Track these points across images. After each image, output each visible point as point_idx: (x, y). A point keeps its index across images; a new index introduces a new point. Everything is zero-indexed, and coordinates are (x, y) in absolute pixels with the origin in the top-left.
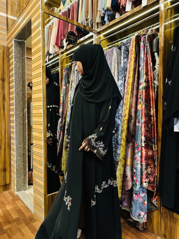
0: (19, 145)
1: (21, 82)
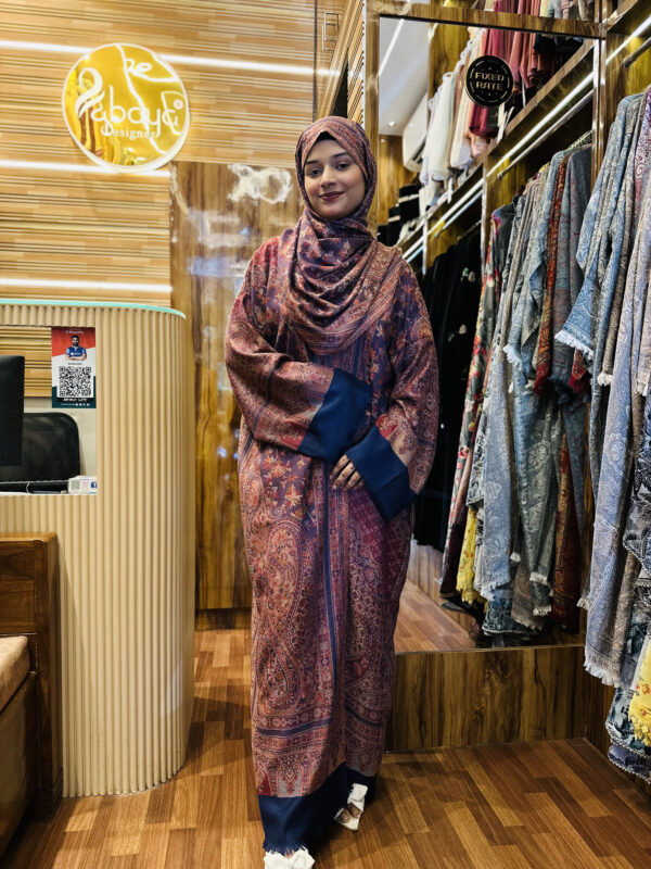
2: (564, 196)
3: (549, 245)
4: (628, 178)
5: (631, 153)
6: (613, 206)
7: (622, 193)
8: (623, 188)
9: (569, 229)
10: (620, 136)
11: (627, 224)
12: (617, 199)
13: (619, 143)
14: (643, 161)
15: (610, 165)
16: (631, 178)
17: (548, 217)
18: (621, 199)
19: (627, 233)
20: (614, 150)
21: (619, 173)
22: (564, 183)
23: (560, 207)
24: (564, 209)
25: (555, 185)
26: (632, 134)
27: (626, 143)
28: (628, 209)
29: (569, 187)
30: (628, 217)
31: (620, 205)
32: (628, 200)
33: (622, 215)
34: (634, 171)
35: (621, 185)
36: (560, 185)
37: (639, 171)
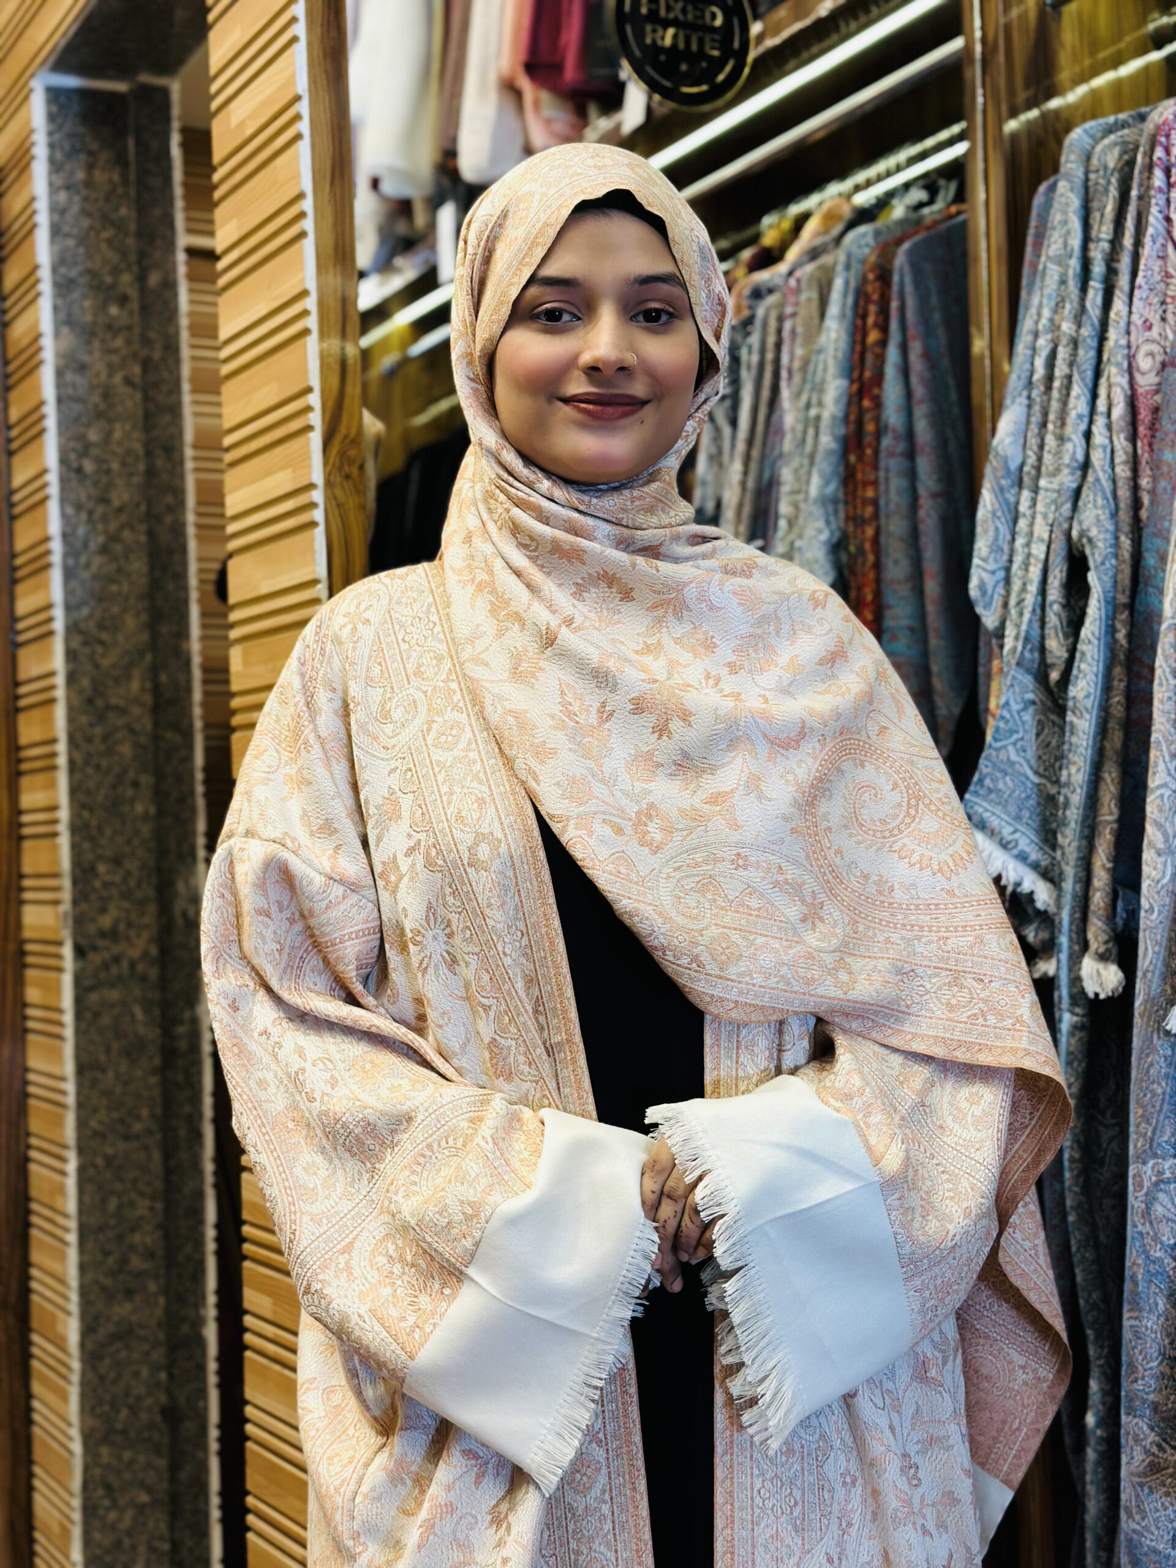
0: (123, 1310)
1: (138, 566)
2: (891, 371)
3: (855, 520)
4: (1115, 378)
5: (1119, 305)
6: (1080, 457)
7: (1100, 422)
8: (1101, 405)
9: (912, 475)
10: (1076, 242)
11: (1125, 516)
12: (1088, 435)
13: (1074, 264)
14: (1154, 333)
15: (1054, 327)
16: (1124, 381)
17: (841, 431)
18: (1099, 436)
19: (1126, 542)
20: (1063, 282)
21: (1087, 356)
22: (884, 328)
23: (878, 404)
24: (893, 415)
25: (857, 332)
26: (1116, 242)
27: (1098, 268)
28: (1123, 471)
29: (904, 348)
30: (1124, 493)
31: (1098, 458)
32: (1121, 443)
33: (1107, 485)
34: (1131, 359)
35: (1094, 396)
36: (873, 336)
37: (1144, 363)
